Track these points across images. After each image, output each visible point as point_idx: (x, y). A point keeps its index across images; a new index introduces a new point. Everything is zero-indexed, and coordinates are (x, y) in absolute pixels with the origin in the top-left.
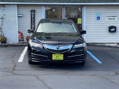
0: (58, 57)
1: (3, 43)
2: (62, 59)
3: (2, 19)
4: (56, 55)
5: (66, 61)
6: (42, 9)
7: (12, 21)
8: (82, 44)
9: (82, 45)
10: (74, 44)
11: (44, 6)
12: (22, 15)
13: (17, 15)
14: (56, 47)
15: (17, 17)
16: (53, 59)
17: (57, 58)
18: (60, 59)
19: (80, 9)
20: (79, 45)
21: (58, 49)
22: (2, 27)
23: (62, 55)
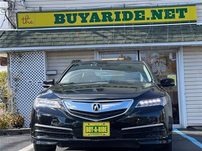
0: (96, 131)
1: (17, 128)
2: (108, 134)
3: (16, 80)
4: (91, 124)
5: (117, 139)
6: (94, 54)
7: (37, 84)
8: (159, 100)
9: (157, 103)
10: (137, 99)
11: (99, 52)
12: (55, 73)
13: (44, 72)
14: (93, 105)
15: (45, 75)
16: (85, 135)
17: (94, 132)
18: (102, 135)
19: (171, 57)
20: (150, 101)
21: (96, 110)
22: (16, 97)
23: (108, 124)
